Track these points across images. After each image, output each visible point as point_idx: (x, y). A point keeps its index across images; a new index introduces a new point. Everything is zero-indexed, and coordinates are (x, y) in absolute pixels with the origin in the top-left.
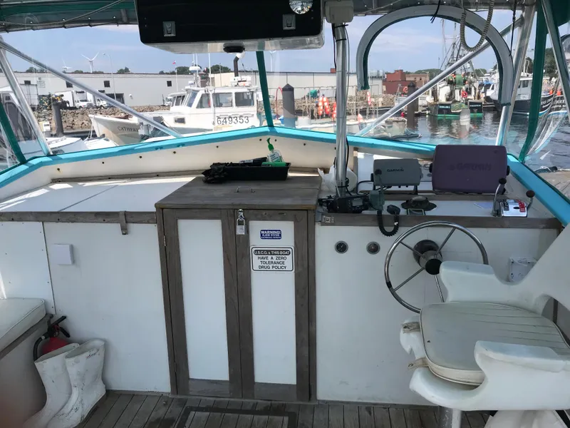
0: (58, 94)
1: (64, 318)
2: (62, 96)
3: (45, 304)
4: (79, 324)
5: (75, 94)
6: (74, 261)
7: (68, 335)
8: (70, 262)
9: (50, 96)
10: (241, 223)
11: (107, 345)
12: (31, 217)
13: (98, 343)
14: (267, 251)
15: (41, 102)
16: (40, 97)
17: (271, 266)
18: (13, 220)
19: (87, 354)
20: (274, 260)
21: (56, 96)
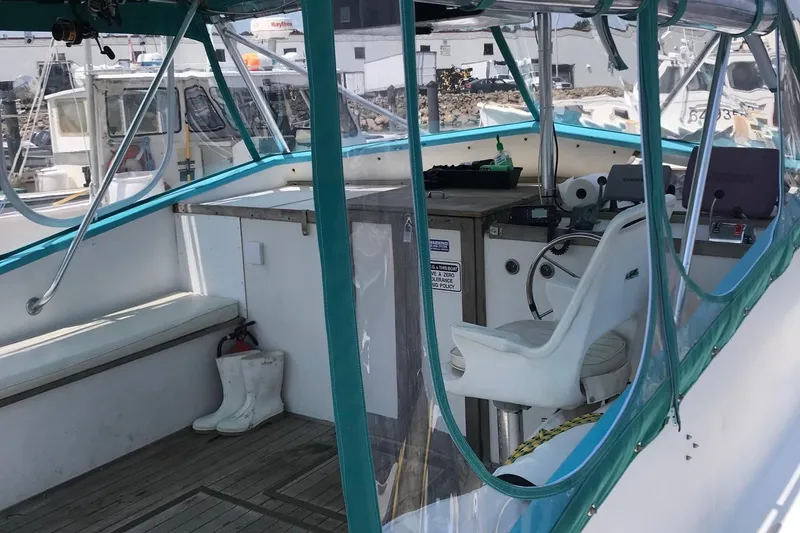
0: (465, 67)
1: (253, 323)
2: (471, 70)
3: (238, 304)
4: (266, 332)
5: (492, 65)
6: (263, 263)
7: (256, 343)
8: (259, 262)
9: (453, 69)
10: (408, 230)
11: (286, 359)
12: (231, 212)
13: (278, 353)
14: (436, 265)
15: (440, 80)
16: (439, 72)
17: (439, 283)
18: (217, 214)
19: (263, 360)
20: (442, 277)
21: (462, 70)
